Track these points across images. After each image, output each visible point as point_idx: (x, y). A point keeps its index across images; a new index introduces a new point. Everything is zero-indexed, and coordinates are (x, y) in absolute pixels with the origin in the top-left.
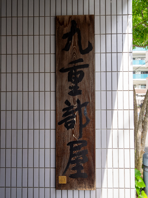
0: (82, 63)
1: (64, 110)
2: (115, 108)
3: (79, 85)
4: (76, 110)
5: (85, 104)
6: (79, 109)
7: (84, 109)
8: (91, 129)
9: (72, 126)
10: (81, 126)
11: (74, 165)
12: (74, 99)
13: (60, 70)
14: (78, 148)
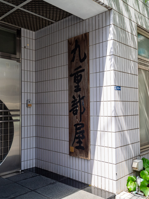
0: (81, 69)
1: (72, 102)
3: (79, 85)
4: (78, 102)
5: (83, 98)
6: (80, 101)
7: (82, 101)
8: (86, 116)
9: (76, 114)
10: (81, 113)
11: (77, 140)
12: (77, 94)
13: (70, 75)
14: (79, 128)
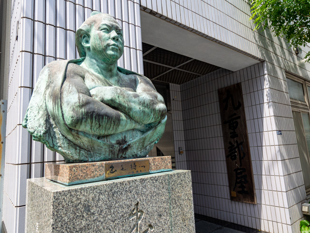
0: (236, 116)
1: (229, 148)
2: (264, 144)
3: (236, 131)
4: (236, 147)
5: (241, 143)
6: (238, 147)
7: (241, 146)
8: (247, 160)
9: (235, 158)
10: (241, 158)
11: (239, 185)
12: (234, 141)
13: (224, 123)
14: (241, 173)
